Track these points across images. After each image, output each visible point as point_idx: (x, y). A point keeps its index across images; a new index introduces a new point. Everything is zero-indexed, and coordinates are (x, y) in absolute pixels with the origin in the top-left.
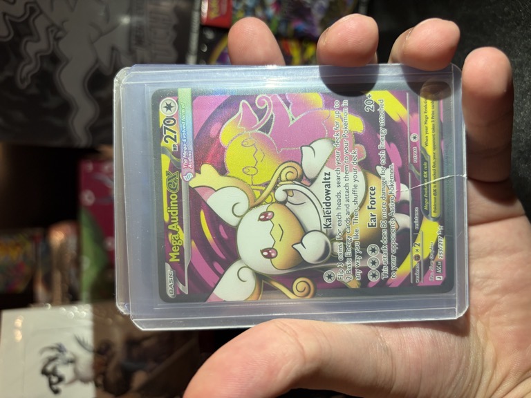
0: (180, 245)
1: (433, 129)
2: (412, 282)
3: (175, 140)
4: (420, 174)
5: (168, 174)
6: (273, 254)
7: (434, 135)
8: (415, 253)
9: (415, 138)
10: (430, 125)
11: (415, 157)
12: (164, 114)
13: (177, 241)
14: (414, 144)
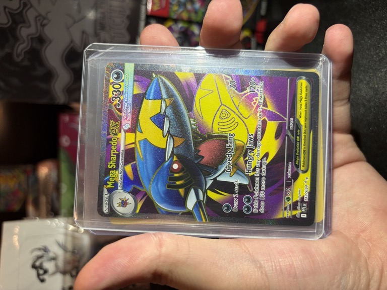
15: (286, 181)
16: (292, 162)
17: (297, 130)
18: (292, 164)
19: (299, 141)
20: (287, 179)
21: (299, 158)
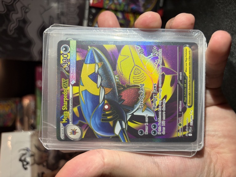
15: (178, 113)
16: (182, 100)
17: (184, 80)
18: (182, 102)
19: (186, 87)
20: (179, 112)
21: (186, 98)
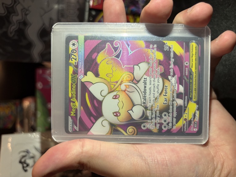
0: (76, 108)
1: (196, 60)
2: (182, 131)
3: (76, 60)
4: (189, 81)
5: (72, 75)
6: (118, 115)
7: (196, 63)
8: (185, 117)
9: (187, 64)
10: (194, 58)
11: (187, 73)
12: (71, 47)
13: (75, 106)
14: (186, 67)
